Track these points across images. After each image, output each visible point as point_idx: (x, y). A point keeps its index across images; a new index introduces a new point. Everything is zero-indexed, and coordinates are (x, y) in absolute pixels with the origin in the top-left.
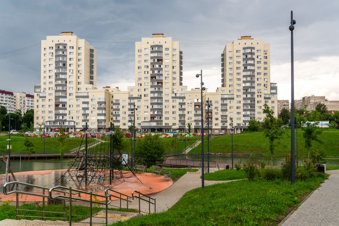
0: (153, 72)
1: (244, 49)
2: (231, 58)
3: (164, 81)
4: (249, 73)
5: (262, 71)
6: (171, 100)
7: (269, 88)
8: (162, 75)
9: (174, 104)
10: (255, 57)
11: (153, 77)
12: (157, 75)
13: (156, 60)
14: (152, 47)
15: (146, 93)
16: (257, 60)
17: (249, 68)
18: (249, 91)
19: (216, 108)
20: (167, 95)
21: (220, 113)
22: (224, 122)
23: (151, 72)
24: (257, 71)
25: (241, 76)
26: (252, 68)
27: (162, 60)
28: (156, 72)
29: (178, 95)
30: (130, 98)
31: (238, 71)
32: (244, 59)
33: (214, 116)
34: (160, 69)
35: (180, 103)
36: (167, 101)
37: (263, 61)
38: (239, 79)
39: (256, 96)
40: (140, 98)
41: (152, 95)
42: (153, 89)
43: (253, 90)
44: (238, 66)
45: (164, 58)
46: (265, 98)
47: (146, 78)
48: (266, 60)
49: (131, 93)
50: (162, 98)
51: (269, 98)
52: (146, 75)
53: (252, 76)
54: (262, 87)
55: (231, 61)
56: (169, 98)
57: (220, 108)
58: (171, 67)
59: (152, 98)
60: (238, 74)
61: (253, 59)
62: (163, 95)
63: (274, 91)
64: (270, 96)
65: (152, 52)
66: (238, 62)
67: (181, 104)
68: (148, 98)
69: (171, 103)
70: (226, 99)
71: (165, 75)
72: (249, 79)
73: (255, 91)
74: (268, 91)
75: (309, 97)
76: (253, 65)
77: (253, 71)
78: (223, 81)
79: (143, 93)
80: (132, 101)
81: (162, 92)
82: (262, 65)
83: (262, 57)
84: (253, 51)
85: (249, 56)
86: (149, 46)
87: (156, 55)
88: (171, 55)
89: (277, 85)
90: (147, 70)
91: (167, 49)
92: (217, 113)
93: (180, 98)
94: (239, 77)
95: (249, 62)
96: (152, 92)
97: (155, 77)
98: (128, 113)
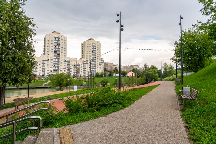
0: (55, 49)
1: (93, 44)
2: (87, 47)
3: (60, 54)
4: (94, 54)
5: (99, 53)
6: (63, 63)
7: (101, 60)
8: (59, 51)
9: (65, 65)
10: (96, 48)
11: (55, 52)
12: (58, 51)
13: (57, 44)
14: (55, 38)
15: (51, 58)
16: (97, 49)
17: (94, 52)
18: (94, 61)
19: (81, 67)
20: (62, 60)
21: (83, 69)
22: (84, 73)
23: (54, 49)
24: (97, 53)
25: (91, 55)
26: (95, 52)
27: (59, 44)
28: (57, 49)
29: (67, 61)
30: (43, 60)
31: (90, 53)
32: (92, 48)
33: (80, 71)
34: (59, 49)
35: (67, 64)
36: (61, 63)
37: (99, 49)
38: (90, 56)
39: (96, 63)
40: (48, 60)
41: (55, 60)
42: (55, 57)
43: (95, 61)
44: (90, 50)
45: (61, 43)
46: (100, 64)
47: (52, 52)
48: (100, 49)
49: (44, 58)
50: (59, 61)
51: (101, 64)
52: (52, 50)
53: (95, 55)
54: (99, 60)
55: (87, 48)
56: (63, 62)
57: (83, 67)
58: (63, 48)
59: (54, 61)
60: (90, 54)
61: (96, 49)
62: (60, 60)
63: (102, 62)
64: (101, 63)
65: (55, 40)
66: (90, 49)
67: (68, 65)
68: (53, 61)
69: (63, 64)
70: (85, 64)
71: (61, 51)
72: (94, 56)
73: (96, 61)
74: (100, 62)
75: (107, 63)
76: (96, 51)
77: (96, 53)
78: (82, 55)
80: (44, 62)
81: (59, 59)
82: (99, 51)
83: (99, 48)
84: (96, 45)
85: (94, 47)
86: (53, 37)
87: (57, 42)
88: (63, 42)
89: (103, 59)
90: (52, 48)
91: (62, 40)
92: (81, 69)
93: (67, 62)
94: (90, 55)
95: (94, 49)
96: (54, 58)
97: (56, 52)
98: (42, 67)
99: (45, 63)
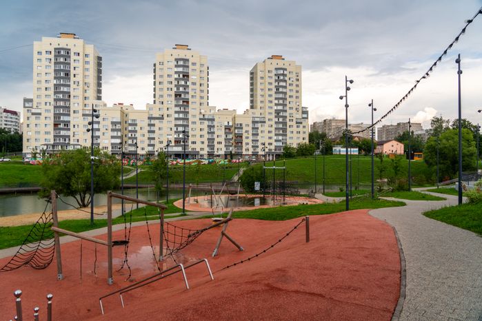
0: (178, 89)
1: (276, 69)
2: (262, 78)
3: (191, 100)
4: (281, 96)
5: (294, 94)
6: (198, 122)
7: (300, 112)
8: (188, 93)
9: (202, 127)
10: (287, 78)
11: (178, 95)
12: (183, 92)
13: (181, 76)
14: (177, 60)
15: (169, 113)
16: (289, 82)
17: (281, 90)
18: (281, 114)
19: (247, 132)
20: (194, 116)
21: (251, 138)
22: (255, 147)
23: (175, 89)
24: (289, 94)
25: (272, 98)
26: (284, 90)
27: (188, 76)
28: (181, 89)
29: (206, 117)
30: (150, 118)
31: (270, 93)
32: (276, 81)
33: (245, 141)
34: (186, 87)
35: (208, 126)
36: (194, 123)
37: (295, 83)
38: (271, 102)
39: (288, 120)
40: (162, 118)
41: (177, 116)
42: (178, 109)
43: (284, 114)
44: (270, 87)
45: (191, 73)
46: (297, 123)
47: (170, 95)
48: (297, 83)
49: (151, 112)
50: (188, 119)
51: (301, 123)
52: (170, 92)
53: (284, 99)
54: (294, 111)
55: (262, 81)
56: (197, 119)
57: (251, 132)
58: (198, 84)
59: (176, 119)
60: (270, 96)
61: (286, 81)
62: (190, 116)
63: (305, 116)
64: (302, 120)
65: (176, 66)
66: (270, 84)
67: (210, 127)
68: (172, 119)
69: (198, 126)
70: (257, 122)
71: (191, 93)
72: (281, 102)
73: (287, 114)
74: (299, 116)
75: (330, 120)
76: (285, 87)
77: (285, 93)
78: (252, 102)
79: (165, 113)
80: (153, 122)
81: (188, 112)
82: (294, 87)
83: (295, 80)
84: (285, 72)
85: (281, 78)
86: (173, 59)
87: (181, 69)
88: (198, 71)
89: (308, 109)
90: (170, 86)
91: (194, 64)
92: (247, 138)
93: (208, 120)
94: (270, 99)
95: (281, 84)
96: (176, 112)
97: (180, 95)
98: (147, 135)
99: (154, 125)
